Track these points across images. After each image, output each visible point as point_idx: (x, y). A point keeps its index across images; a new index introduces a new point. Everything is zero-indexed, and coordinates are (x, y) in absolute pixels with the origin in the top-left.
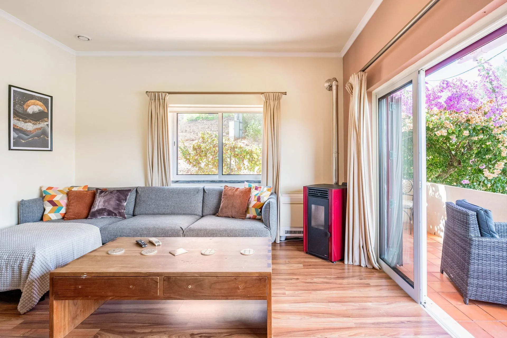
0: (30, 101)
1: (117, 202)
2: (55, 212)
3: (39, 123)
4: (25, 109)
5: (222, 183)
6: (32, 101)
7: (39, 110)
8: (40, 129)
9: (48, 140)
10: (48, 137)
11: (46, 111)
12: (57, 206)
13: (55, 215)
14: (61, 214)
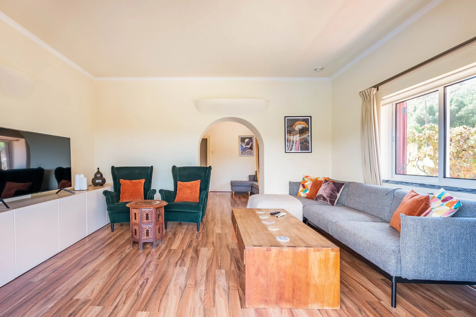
0: (296, 123)
1: (330, 191)
2: (303, 192)
3: (303, 135)
4: (293, 128)
5: (434, 188)
6: (298, 122)
7: (303, 127)
8: (303, 139)
9: (309, 145)
10: (309, 144)
11: (307, 127)
12: (305, 188)
13: (303, 194)
14: (306, 194)
